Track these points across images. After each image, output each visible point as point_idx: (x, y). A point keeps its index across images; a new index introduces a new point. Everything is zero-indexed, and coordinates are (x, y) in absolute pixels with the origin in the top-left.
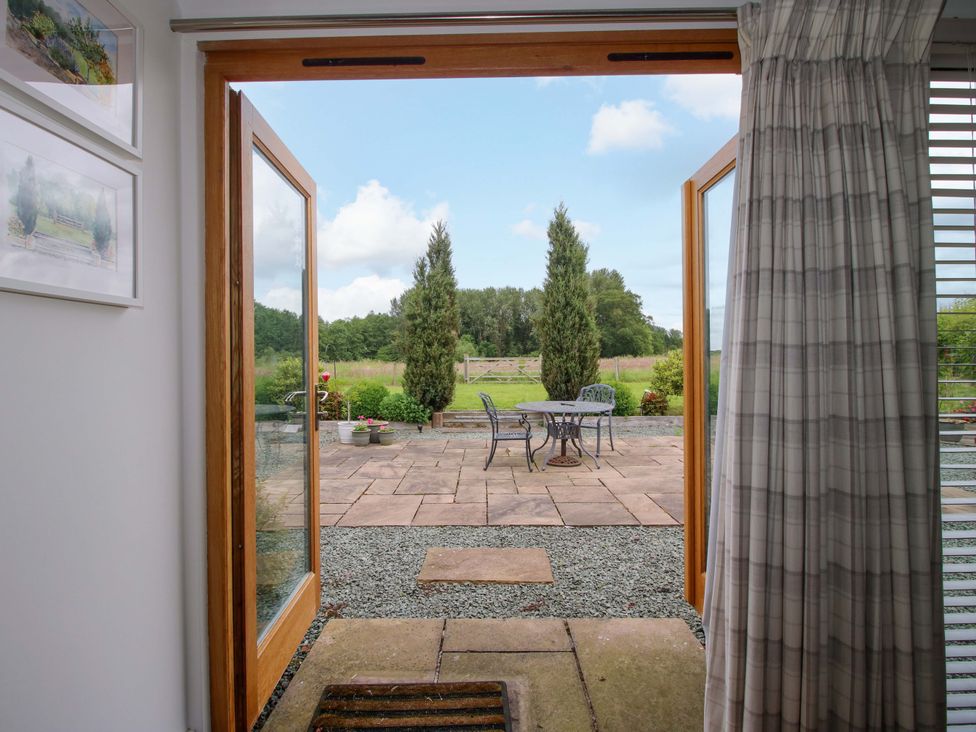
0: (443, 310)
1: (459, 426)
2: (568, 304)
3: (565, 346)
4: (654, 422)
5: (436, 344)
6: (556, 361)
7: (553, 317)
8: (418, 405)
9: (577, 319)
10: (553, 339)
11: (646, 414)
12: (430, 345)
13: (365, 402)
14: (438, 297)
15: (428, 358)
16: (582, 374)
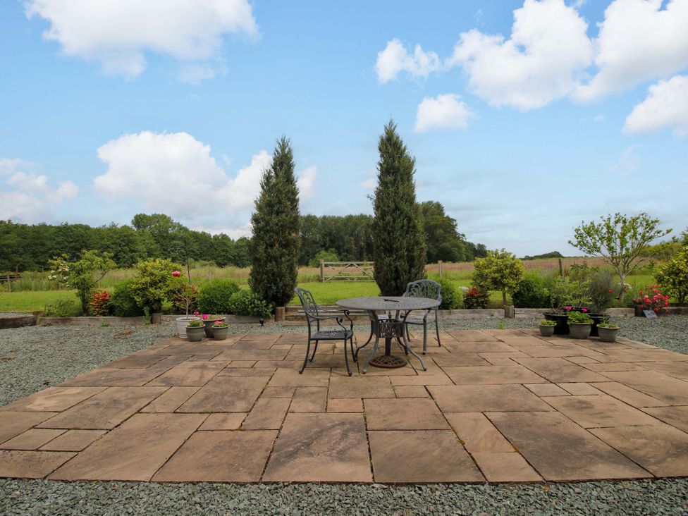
0: (284, 215)
1: (299, 319)
2: (397, 208)
3: (395, 246)
4: (476, 315)
5: (277, 245)
6: (387, 260)
7: (384, 220)
8: (261, 301)
9: (405, 222)
10: (384, 240)
11: (469, 308)
12: (272, 246)
13: (216, 297)
14: (280, 202)
15: (270, 258)
16: (410, 272)
